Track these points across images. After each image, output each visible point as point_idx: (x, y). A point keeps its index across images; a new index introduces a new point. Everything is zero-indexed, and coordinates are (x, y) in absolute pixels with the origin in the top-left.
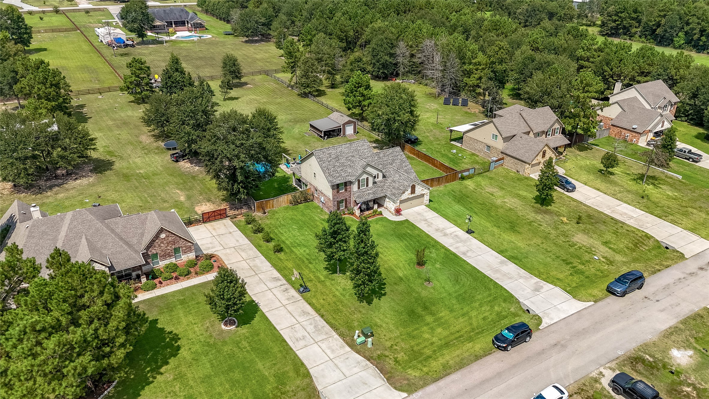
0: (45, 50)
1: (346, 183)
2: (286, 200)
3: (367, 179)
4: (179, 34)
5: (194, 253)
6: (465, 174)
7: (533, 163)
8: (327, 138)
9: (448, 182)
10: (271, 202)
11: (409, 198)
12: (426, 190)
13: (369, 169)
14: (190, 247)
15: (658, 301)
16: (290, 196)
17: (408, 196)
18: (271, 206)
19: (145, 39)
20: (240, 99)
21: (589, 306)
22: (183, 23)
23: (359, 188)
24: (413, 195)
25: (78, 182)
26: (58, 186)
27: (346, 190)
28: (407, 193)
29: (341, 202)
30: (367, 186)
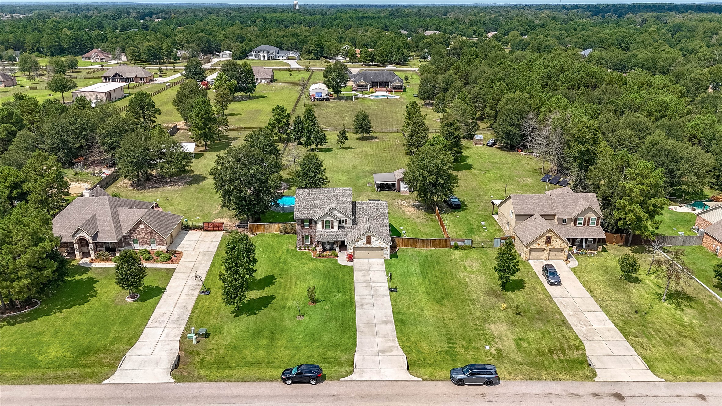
0: (264, 97)
1: (311, 220)
2: (276, 228)
3: (332, 221)
4: (377, 93)
5: (166, 247)
6: (460, 243)
7: (532, 247)
8: (381, 190)
9: (436, 247)
10: (262, 226)
11: (364, 247)
12: (384, 244)
13: (336, 213)
14: (162, 241)
15: (490, 401)
16: (280, 225)
17: (363, 246)
18: (262, 230)
19: (340, 95)
20: (353, 150)
21: (415, 381)
22: (387, 85)
23: (323, 228)
24: (369, 246)
25: (170, 187)
26: (156, 187)
27: (311, 227)
28: (361, 241)
29: (307, 237)
30: (332, 228)
